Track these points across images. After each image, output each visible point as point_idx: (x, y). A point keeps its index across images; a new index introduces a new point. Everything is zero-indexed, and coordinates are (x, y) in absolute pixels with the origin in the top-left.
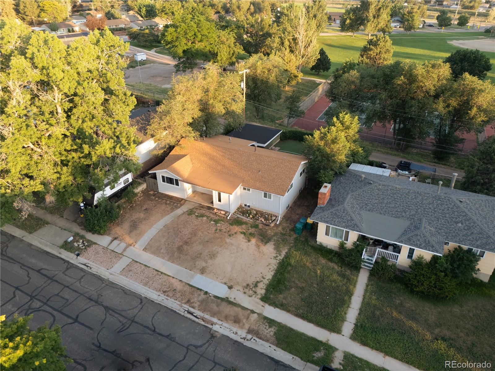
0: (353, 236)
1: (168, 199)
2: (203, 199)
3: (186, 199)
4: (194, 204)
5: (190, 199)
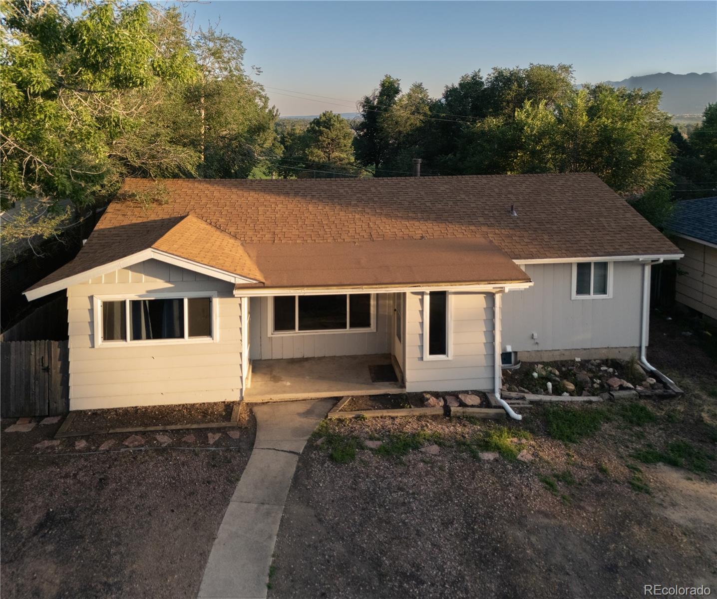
1: (149, 429)
2: (322, 377)
3: (247, 400)
4: (302, 408)
5: (269, 393)
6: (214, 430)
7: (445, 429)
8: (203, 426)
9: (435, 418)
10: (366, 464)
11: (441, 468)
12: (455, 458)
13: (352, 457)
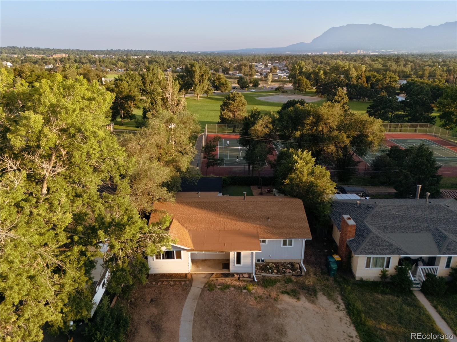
0: (394, 261)
1: (169, 280)
2: (209, 267)
3: (190, 273)
4: (203, 276)
5: (195, 271)
6: (182, 281)
7: (237, 283)
8: (180, 280)
9: (236, 280)
10: (216, 292)
11: (233, 294)
12: (237, 291)
13: (214, 290)
